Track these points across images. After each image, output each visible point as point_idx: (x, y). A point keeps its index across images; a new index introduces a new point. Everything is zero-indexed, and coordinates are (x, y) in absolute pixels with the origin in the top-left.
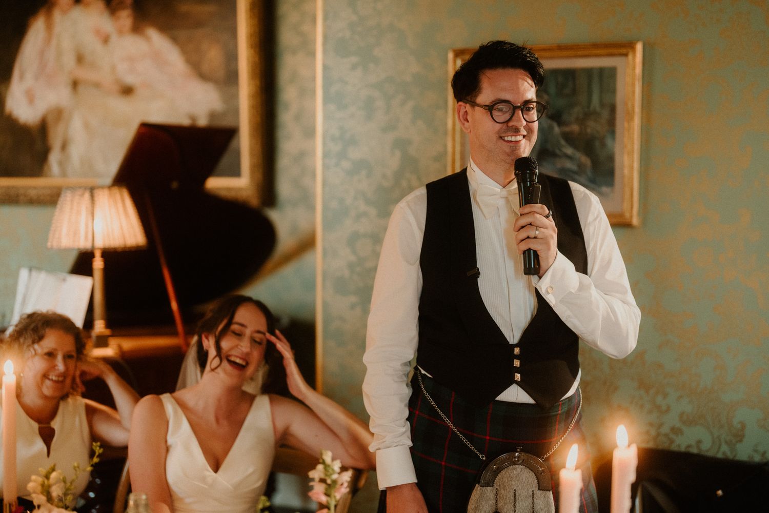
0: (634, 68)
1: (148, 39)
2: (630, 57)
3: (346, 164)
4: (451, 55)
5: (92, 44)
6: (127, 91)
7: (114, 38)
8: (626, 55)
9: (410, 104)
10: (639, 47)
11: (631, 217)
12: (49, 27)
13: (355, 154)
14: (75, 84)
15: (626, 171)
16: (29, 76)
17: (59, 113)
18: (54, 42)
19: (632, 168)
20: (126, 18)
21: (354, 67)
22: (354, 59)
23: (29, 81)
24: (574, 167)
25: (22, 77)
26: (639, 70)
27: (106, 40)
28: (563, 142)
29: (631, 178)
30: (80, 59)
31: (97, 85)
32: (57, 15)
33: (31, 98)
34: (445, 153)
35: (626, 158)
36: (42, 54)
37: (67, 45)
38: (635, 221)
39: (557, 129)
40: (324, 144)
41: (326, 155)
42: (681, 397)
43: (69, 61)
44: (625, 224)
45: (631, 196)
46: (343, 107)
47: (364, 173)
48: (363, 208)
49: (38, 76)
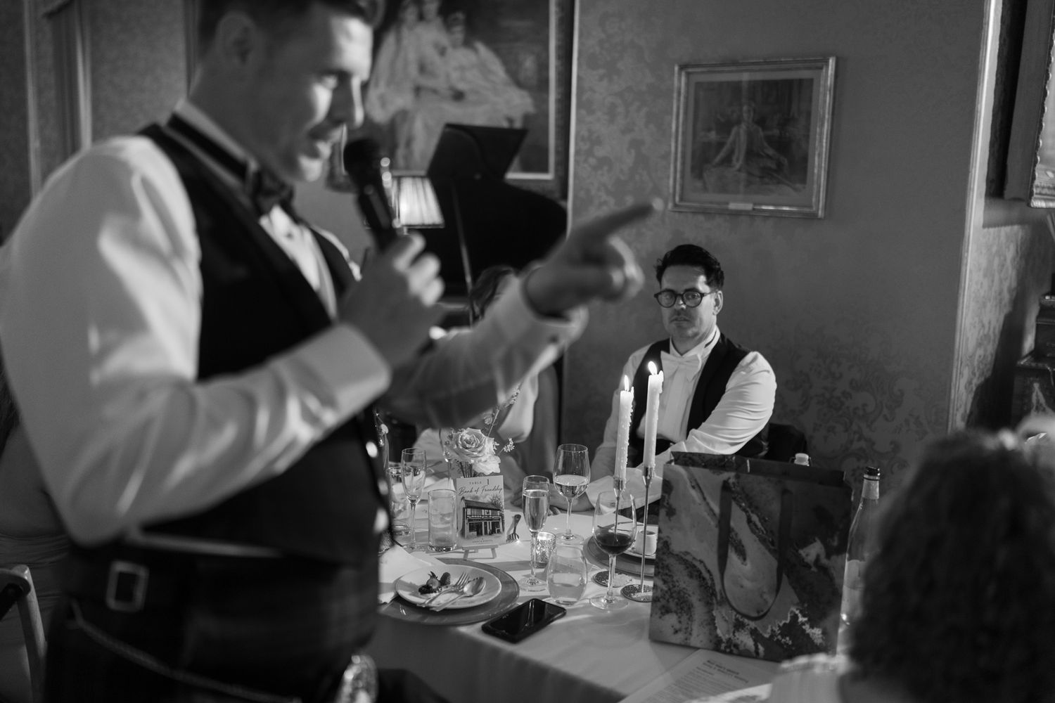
0: (826, 80)
1: (476, 50)
2: (824, 70)
3: (592, 161)
4: (676, 68)
5: (431, 54)
6: (458, 96)
7: (450, 51)
8: (821, 68)
9: (645, 110)
10: (832, 62)
11: (818, 210)
12: (399, 40)
13: (600, 152)
14: (418, 90)
15: (816, 171)
16: (382, 84)
17: (404, 115)
19: (820, 166)
20: (459, 33)
21: (601, 79)
22: (602, 71)
23: (382, 88)
24: (774, 166)
26: (830, 81)
27: (442, 52)
28: (766, 144)
29: (819, 176)
30: (422, 69)
31: (435, 91)
32: (405, 32)
33: (383, 102)
34: (670, 151)
35: (816, 158)
36: (393, 63)
37: (412, 56)
38: (820, 213)
39: (761, 134)
40: (576, 144)
41: (577, 153)
42: (851, 367)
43: (413, 70)
44: (812, 217)
45: (819, 192)
46: (591, 112)
47: (606, 168)
48: (604, 197)
49: (389, 83)
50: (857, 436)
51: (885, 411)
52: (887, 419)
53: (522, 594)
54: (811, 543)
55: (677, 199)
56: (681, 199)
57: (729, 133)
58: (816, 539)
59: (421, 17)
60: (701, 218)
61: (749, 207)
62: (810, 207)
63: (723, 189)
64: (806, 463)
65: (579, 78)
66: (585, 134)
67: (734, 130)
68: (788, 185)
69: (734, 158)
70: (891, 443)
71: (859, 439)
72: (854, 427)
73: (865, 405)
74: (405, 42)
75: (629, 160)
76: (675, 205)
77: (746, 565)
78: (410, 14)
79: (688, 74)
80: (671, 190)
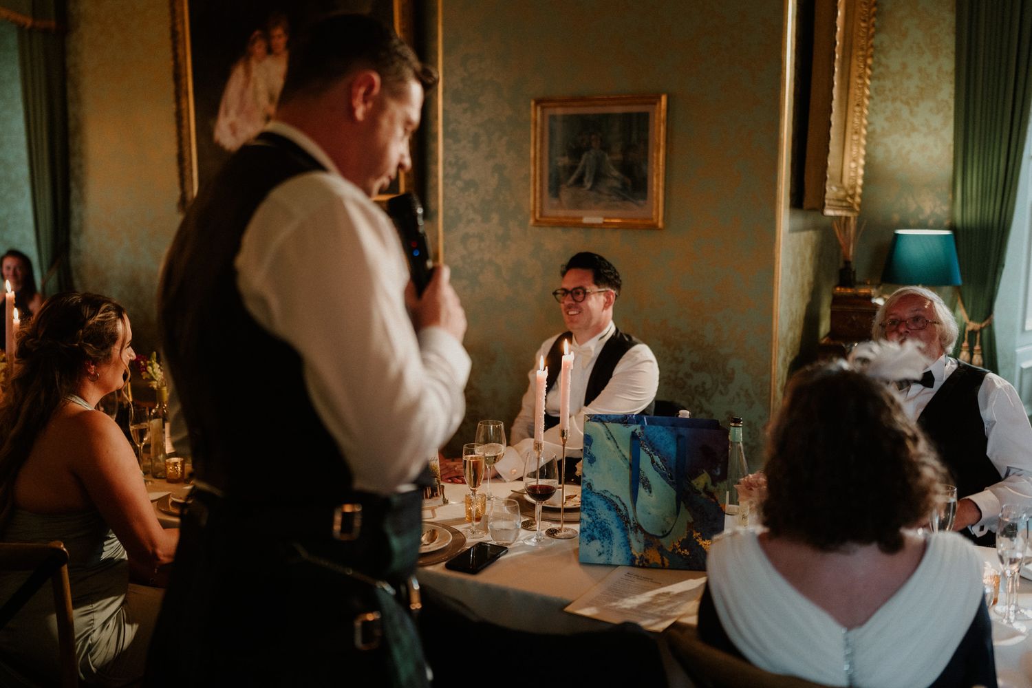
0: (660, 113)
2: (658, 106)
3: (459, 183)
4: (533, 103)
8: (655, 104)
9: (505, 139)
10: (664, 99)
11: (658, 221)
12: (248, 73)
13: (466, 175)
15: (655, 189)
16: (232, 113)
18: (251, 85)
19: (658, 185)
21: (465, 111)
22: (465, 105)
23: (232, 117)
24: (619, 186)
25: (227, 113)
26: (663, 115)
28: (611, 167)
29: (658, 193)
30: (272, 99)
32: (254, 64)
33: (233, 129)
34: (529, 174)
35: (655, 179)
36: (242, 94)
37: (262, 87)
38: (660, 224)
39: (607, 158)
40: (444, 168)
41: (446, 176)
42: (691, 351)
43: (263, 100)
44: (654, 227)
45: (658, 206)
46: (457, 141)
47: (472, 190)
48: (472, 215)
49: (238, 114)
50: (698, 410)
51: (721, 387)
52: (721, 393)
53: (468, 540)
54: (700, 474)
55: (538, 215)
56: (541, 216)
57: (580, 158)
58: (704, 471)
59: (270, 51)
60: (559, 231)
61: (600, 220)
62: (652, 219)
63: (577, 205)
64: (688, 417)
65: (444, 110)
66: (453, 160)
67: (585, 156)
68: (633, 202)
69: (585, 180)
70: (727, 413)
71: (701, 412)
72: (696, 402)
73: (704, 383)
74: (254, 74)
75: (494, 181)
76: (536, 221)
77: (652, 496)
78: (259, 47)
79: (543, 108)
80: (532, 208)
